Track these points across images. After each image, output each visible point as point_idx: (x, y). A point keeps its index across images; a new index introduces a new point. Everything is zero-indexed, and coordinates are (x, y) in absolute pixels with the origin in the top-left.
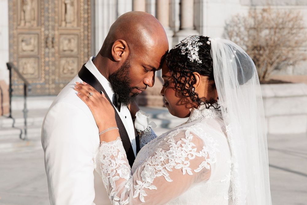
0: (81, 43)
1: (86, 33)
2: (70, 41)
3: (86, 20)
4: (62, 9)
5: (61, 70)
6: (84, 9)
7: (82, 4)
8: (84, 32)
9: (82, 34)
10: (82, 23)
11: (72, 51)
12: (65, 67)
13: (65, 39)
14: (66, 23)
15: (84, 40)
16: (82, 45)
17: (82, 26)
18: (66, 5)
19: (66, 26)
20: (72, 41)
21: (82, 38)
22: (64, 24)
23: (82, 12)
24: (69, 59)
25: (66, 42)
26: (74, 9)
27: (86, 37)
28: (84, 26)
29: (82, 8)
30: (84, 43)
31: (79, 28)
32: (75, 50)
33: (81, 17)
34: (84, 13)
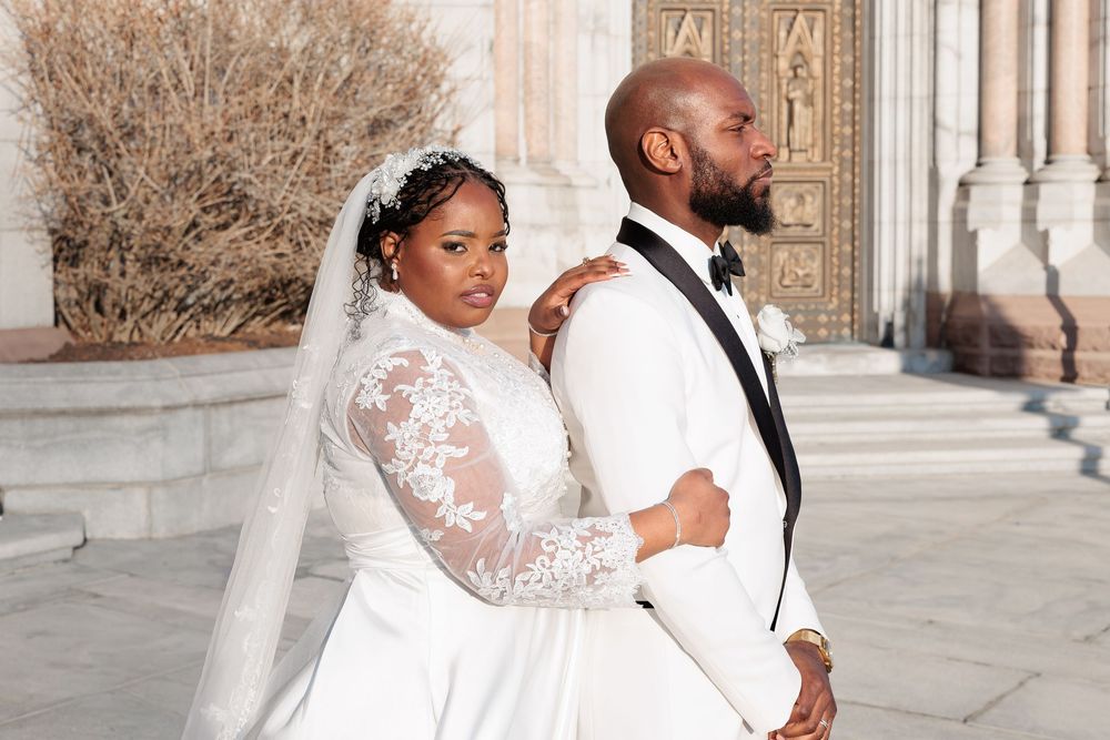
0: (833, 206)
1: (848, 176)
2: (801, 198)
3: (848, 142)
4: (779, 113)
5: (776, 277)
6: (842, 112)
7: (837, 100)
8: (840, 175)
9: (836, 180)
10: (836, 150)
11: (808, 226)
12: (787, 271)
13: (788, 195)
14: (790, 151)
15: (840, 196)
16: (836, 210)
17: (835, 159)
18: (790, 102)
19: (790, 159)
20: (809, 199)
21: (836, 191)
22: (784, 153)
23: (837, 121)
24: (797, 248)
25: (792, 202)
26: (814, 114)
27: (847, 188)
28: (842, 159)
29: (836, 111)
30: (840, 205)
31: (828, 164)
32: (817, 224)
33: (833, 135)
34: (843, 124)
